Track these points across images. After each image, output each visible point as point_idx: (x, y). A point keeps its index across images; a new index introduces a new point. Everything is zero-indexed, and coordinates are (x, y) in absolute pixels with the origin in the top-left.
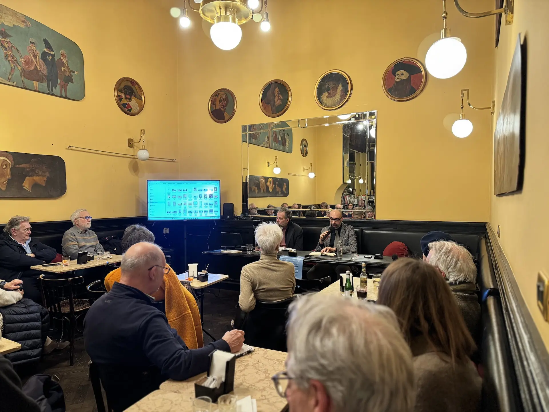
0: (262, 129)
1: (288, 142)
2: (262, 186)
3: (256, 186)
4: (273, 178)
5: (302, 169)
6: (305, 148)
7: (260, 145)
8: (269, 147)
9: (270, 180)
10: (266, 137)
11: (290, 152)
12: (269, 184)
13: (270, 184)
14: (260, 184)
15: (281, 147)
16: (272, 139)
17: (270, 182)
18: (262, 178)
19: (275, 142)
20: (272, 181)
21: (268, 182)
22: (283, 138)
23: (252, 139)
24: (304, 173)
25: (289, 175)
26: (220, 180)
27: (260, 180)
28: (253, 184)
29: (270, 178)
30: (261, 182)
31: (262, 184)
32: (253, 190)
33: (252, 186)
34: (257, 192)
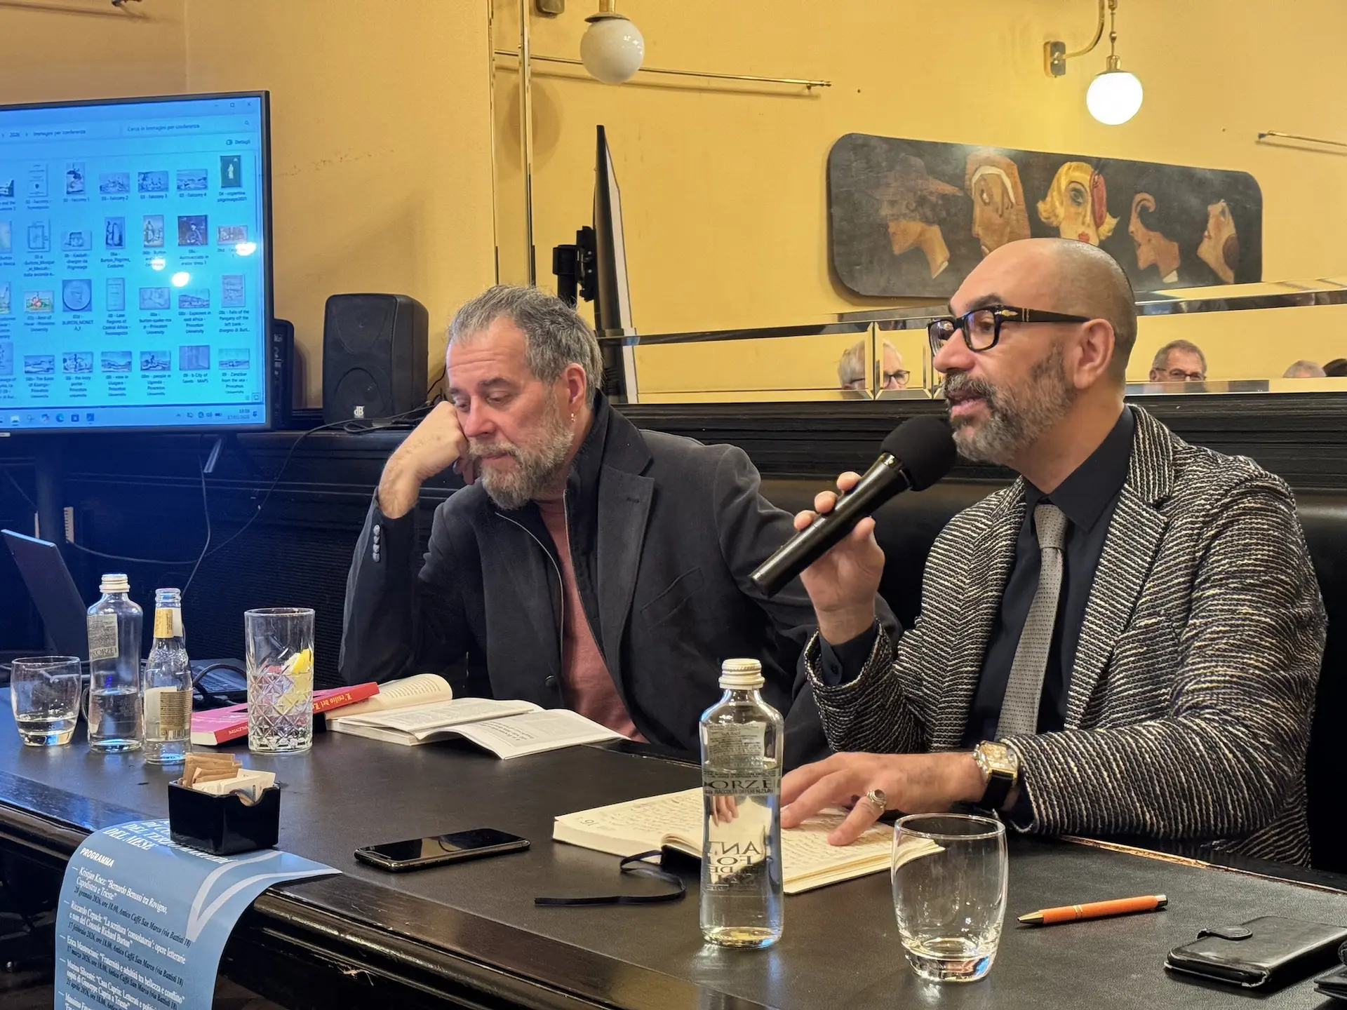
2: (997, 220)
3: (928, 222)
4: (1100, 165)
12: (1061, 211)
13: (1073, 209)
14: (970, 204)
17: (1076, 195)
18: (992, 163)
20: (1095, 185)
21: (1054, 199)
25: (1269, 144)
26: (267, 93)
27: (973, 175)
28: (905, 203)
29: (1074, 164)
30: (982, 191)
31: (990, 208)
32: (907, 245)
33: (896, 218)
34: (946, 264)
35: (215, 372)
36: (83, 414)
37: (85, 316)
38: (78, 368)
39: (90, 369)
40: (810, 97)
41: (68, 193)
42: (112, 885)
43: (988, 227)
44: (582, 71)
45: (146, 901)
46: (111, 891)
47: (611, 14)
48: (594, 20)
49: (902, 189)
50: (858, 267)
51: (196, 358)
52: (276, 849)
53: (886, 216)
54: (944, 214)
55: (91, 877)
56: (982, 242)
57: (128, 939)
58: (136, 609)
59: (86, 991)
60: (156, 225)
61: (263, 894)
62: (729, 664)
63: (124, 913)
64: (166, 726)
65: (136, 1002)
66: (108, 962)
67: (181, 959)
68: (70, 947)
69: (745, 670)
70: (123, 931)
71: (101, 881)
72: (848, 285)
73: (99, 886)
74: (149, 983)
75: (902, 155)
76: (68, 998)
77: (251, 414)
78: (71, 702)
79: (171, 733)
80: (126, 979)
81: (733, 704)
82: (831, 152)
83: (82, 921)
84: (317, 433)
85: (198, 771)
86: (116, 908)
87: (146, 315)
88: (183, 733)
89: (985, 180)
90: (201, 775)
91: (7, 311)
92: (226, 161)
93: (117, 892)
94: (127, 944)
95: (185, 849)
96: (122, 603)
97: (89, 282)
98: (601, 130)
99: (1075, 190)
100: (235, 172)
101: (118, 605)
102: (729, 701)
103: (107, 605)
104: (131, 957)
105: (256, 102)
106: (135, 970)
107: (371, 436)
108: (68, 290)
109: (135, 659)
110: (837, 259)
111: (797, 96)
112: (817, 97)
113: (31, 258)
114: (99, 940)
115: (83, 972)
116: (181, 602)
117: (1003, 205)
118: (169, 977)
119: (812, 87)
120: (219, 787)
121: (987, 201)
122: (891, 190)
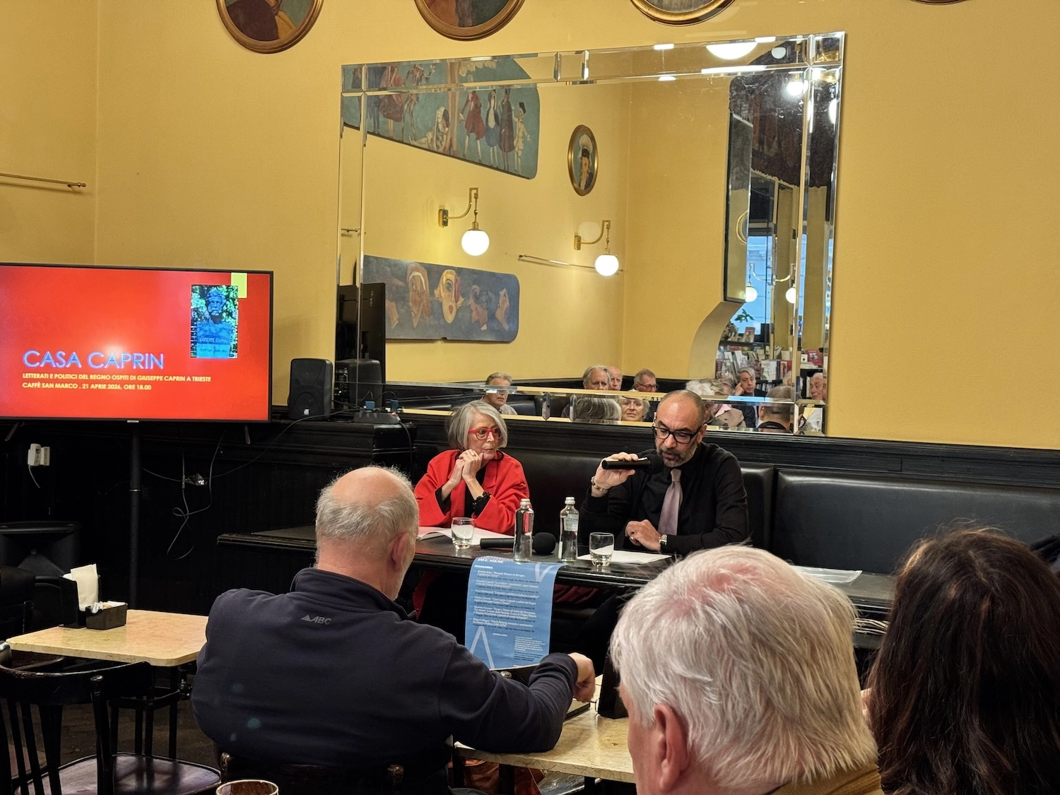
0: (424, 81)
1: (521, 135)
2: (418, 299)
4: (459, 271)
5: (572, 242)
6: (585, 160)
7: (416, 144)
8: (448, 153)
9: (448, 276)
10: (440, 113)
11: (529, 172)
12: (443, 294)
13: (448, 294)
15: (494, 152)
16: (460, 122)
17: (449, 286)
18: (416, 269)
19: (473, 135)
20: (456, 280)
21: (441, 287)
22: (505, 122)
23: (382, 119)
24: (575, 258)
25: (523, 260)
26: (272, 272)
27: (409, 276)
29: (449, 270)
30: (413, 284)
31: (416, 293)
43: (414, 302)
45: (514, 575)
55: (482, 572)
56: (411, 309)
59: (487, 603)
63: (505, 579)
65: (514, 602)
66: (498, 593)
67: (538, 588)
70: (506, 584)
73: (486, 574)
80: (507, 596)
83: (481, 584)
86: (501, 579)
89: (414, 278)
93: (500, 575)
94: (509, 587)
99: (448, 283)
104: (510, 590)
106: (512, 593)
114: (492, 588)
115: (486, 598)
117: (421, 292)
118: (530, 592)
121: (415, 289)
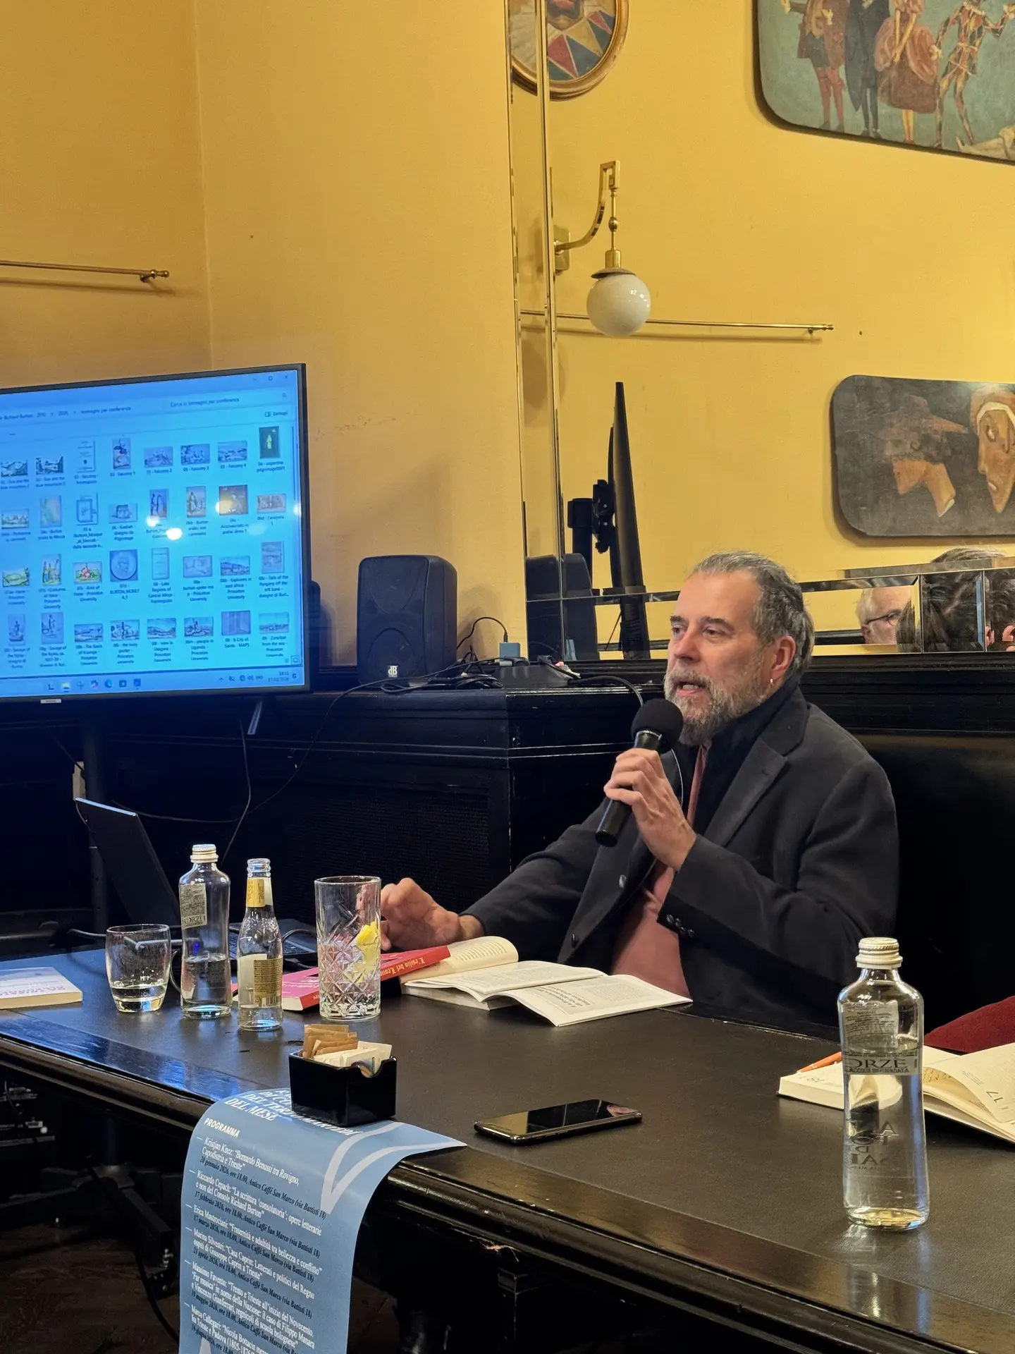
2: (1004, 456)
14: (976, 441)
18: (995, 398)
26: (304, 366)
27: (978, 411)
28: (909, 443)
30: (988, 428)
31: (995, 445)
32: (912, 484)
33: (901, 457)
34: (952, 502)
35: (255, 637)
36: (130, 679)
37: (131, 585)
38: (126, 635)
39: (137, 636)
40: (812, 341)
41: (115, 467)
42: (239, 1155)
43: (994, 462)
44: (588, 325)
45: (276, 1172)
46: (238, 1161)
47: (617, 269)
48: (600, 276)
49: (906, 429)
50: (864, 508)
51: (237, 623)
52: (394, 1120)
53: (891, 457)
54: (949, 452)
55: (217, 1147)
56: (988, 477)
57: (260, 1209)
58: (225, 879)
59: (214, 1260)
60: (198, 495)
61: (396, 1167)
62: (865, 943)
63: (254, 1184)
64: (259, 994)
65: (269, 1272)
66: (238, 1232)
67: (319, 1232)
68: (196, 1216)
69: (883, 950)
70: (254, 1201)
71: (228, 1151)
72: (853, 526)
73: (226, 1156)
74: (283, 1254)
75: (906, 395)
76: (195, 1266)
77: (290, 676)
78: (161, 968)
79: (264, 1000)
80: (258, 1250)
81: (871, 983)
82: (834, 395)
83: (210, 1191)
84: (354, 693)
85: (318, 1043)
86: (245, 1179)
87: (190, 582)
88: (274, 1000)
89: (990, 416)
90: (320, 1047)
91: (56, 582)
92: (264, 432)
93: (245, 1163)
94: (259, 1214)
95: (308, 1120)
96: (211, 872)
97: (134, 553)
98: (619, 386)
100: (273, 443)
101: (207, 875)
102: (867, 979)
103: (197, 875)
104: (263, 1227)
105: (293, 374)
106: (268, 1240)
107: (409, 696)
108: (115, 561)
109: (226, 926)
110: (842, 502)
111: (799, 340)
112: (818, 341)
113: (80, 531)
114: (227, 1210)
115: (212, 1241)
116: (271, 871)
117: (1009, 440)
118: (305, 1248)
119: (814, 331)
120: (342, 1060)
121: (993, 437)
122: (894, 430)
